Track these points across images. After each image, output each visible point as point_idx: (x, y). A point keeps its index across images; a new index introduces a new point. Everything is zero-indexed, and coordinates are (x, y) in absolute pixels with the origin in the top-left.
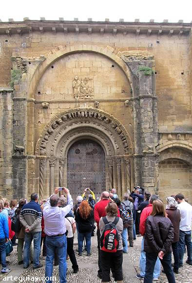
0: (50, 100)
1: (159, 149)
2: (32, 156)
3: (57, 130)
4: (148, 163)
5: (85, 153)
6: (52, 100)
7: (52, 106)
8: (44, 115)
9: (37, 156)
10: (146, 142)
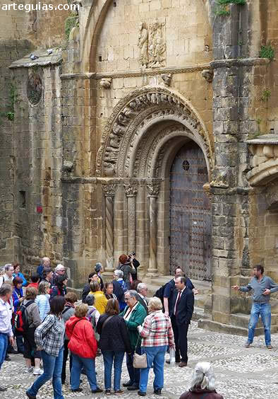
0: (112, 73)
1: (252, 177)
2: (88, 178)
3: (131, 128)
4: (219, 208)
5: (196, 169)
6: (116, 72)
7: (117, 84)
8: (107, 102)
9: (98, 178)
10: (218, 164)
